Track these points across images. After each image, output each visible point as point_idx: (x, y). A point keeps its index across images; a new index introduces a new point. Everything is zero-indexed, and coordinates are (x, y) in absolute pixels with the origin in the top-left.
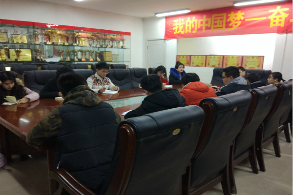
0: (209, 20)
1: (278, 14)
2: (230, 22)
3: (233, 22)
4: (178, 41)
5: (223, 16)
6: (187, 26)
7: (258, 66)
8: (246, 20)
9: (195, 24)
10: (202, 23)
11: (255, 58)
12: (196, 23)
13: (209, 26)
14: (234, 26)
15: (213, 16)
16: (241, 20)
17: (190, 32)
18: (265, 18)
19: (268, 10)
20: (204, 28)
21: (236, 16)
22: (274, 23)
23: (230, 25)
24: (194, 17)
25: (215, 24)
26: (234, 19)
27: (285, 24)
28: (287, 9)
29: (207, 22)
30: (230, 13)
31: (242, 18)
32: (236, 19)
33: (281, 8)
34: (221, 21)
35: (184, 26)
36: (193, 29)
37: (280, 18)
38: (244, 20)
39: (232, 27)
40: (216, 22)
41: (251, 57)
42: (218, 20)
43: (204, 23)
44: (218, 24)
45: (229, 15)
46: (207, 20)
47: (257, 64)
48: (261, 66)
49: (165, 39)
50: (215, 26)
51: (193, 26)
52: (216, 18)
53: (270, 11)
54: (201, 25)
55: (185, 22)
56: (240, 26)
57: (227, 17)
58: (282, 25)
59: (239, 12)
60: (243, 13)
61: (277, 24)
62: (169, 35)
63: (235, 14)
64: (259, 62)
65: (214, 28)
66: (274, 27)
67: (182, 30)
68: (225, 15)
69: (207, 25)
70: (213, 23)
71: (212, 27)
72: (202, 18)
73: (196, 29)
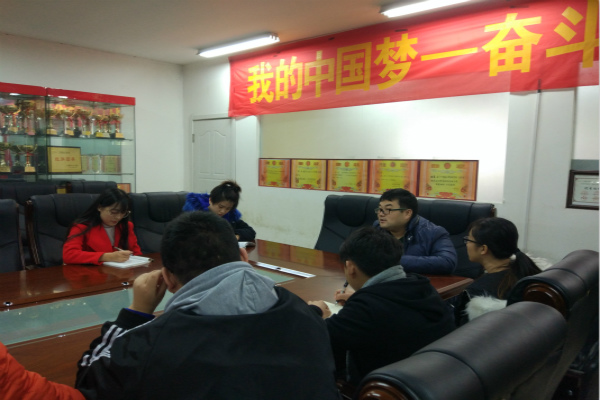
0: (330, 62)
1: (512, 35)
2: (382, 66)
3: (390, 66)
4: (260, 121)
5: (364, 51)
6: (279, 81)
7: (464, 190)
8: (424, 58)
9: (296, 77)
10: (313, 72)
11: (453, 165)
12: (300, 73)
13: (331, 80)
14: (392, 76)
15: (341, 51)
16: (409, 59)
17: (286, 97)
18: (474, 51)
19: (483, 26)
20: (318, 85)
21: (396, 49)
22: (502, 63)
23: (383, 74)
24: (294, 58)
25: (346, 74)
26: (391, 59)
27: (532, 63)
28: (536, 20)
29: (325, 70)
30: (382, 42)
31: (413, 54)
32: (396, 58)
33: (517, 18)
34: (360, 65)
35: (273, 81)
36: (292, 90)
37: (519, 48)
38: (418, 58)
39: (387, 79)
40: (346, 68)
41: (442, 164)
42: (353, 61)
43: (318, 72)
44: (352, 74)
45: (379, 47)
46: (325, 62)
47: (459, 185)
48: (470, 189)
49: (230, 117)
50: (346, 80)
51: (293, 82)
52: (346, 58)
53: (489, 28)
54: (312, 79)
55: (273, 71)
56: (408, 75)
57: (375, 54)
58: (525, 67)
59: (405, 36)
60: (414, 41)
61: (510, 66)
62: (241, 105)
63: (392, 45)
64: (465, 177)
65: (343, 85)
66: (500, 74)
67: (268, 93)
68: (368, 46)
69: (324, 77)
70: (339, 72)
71: (338, 83)
72: (314, 60)
73: (300, 89)
